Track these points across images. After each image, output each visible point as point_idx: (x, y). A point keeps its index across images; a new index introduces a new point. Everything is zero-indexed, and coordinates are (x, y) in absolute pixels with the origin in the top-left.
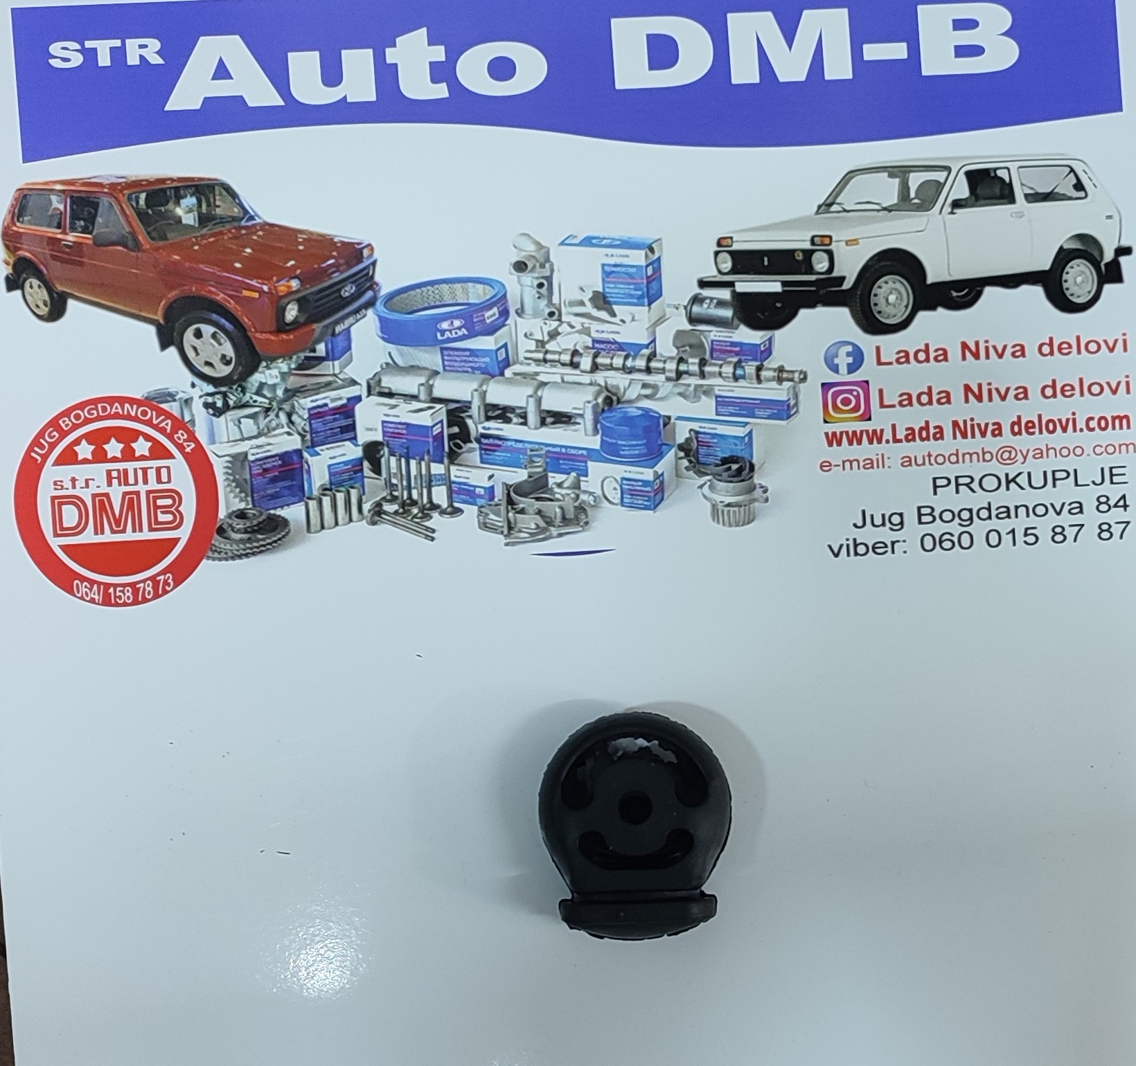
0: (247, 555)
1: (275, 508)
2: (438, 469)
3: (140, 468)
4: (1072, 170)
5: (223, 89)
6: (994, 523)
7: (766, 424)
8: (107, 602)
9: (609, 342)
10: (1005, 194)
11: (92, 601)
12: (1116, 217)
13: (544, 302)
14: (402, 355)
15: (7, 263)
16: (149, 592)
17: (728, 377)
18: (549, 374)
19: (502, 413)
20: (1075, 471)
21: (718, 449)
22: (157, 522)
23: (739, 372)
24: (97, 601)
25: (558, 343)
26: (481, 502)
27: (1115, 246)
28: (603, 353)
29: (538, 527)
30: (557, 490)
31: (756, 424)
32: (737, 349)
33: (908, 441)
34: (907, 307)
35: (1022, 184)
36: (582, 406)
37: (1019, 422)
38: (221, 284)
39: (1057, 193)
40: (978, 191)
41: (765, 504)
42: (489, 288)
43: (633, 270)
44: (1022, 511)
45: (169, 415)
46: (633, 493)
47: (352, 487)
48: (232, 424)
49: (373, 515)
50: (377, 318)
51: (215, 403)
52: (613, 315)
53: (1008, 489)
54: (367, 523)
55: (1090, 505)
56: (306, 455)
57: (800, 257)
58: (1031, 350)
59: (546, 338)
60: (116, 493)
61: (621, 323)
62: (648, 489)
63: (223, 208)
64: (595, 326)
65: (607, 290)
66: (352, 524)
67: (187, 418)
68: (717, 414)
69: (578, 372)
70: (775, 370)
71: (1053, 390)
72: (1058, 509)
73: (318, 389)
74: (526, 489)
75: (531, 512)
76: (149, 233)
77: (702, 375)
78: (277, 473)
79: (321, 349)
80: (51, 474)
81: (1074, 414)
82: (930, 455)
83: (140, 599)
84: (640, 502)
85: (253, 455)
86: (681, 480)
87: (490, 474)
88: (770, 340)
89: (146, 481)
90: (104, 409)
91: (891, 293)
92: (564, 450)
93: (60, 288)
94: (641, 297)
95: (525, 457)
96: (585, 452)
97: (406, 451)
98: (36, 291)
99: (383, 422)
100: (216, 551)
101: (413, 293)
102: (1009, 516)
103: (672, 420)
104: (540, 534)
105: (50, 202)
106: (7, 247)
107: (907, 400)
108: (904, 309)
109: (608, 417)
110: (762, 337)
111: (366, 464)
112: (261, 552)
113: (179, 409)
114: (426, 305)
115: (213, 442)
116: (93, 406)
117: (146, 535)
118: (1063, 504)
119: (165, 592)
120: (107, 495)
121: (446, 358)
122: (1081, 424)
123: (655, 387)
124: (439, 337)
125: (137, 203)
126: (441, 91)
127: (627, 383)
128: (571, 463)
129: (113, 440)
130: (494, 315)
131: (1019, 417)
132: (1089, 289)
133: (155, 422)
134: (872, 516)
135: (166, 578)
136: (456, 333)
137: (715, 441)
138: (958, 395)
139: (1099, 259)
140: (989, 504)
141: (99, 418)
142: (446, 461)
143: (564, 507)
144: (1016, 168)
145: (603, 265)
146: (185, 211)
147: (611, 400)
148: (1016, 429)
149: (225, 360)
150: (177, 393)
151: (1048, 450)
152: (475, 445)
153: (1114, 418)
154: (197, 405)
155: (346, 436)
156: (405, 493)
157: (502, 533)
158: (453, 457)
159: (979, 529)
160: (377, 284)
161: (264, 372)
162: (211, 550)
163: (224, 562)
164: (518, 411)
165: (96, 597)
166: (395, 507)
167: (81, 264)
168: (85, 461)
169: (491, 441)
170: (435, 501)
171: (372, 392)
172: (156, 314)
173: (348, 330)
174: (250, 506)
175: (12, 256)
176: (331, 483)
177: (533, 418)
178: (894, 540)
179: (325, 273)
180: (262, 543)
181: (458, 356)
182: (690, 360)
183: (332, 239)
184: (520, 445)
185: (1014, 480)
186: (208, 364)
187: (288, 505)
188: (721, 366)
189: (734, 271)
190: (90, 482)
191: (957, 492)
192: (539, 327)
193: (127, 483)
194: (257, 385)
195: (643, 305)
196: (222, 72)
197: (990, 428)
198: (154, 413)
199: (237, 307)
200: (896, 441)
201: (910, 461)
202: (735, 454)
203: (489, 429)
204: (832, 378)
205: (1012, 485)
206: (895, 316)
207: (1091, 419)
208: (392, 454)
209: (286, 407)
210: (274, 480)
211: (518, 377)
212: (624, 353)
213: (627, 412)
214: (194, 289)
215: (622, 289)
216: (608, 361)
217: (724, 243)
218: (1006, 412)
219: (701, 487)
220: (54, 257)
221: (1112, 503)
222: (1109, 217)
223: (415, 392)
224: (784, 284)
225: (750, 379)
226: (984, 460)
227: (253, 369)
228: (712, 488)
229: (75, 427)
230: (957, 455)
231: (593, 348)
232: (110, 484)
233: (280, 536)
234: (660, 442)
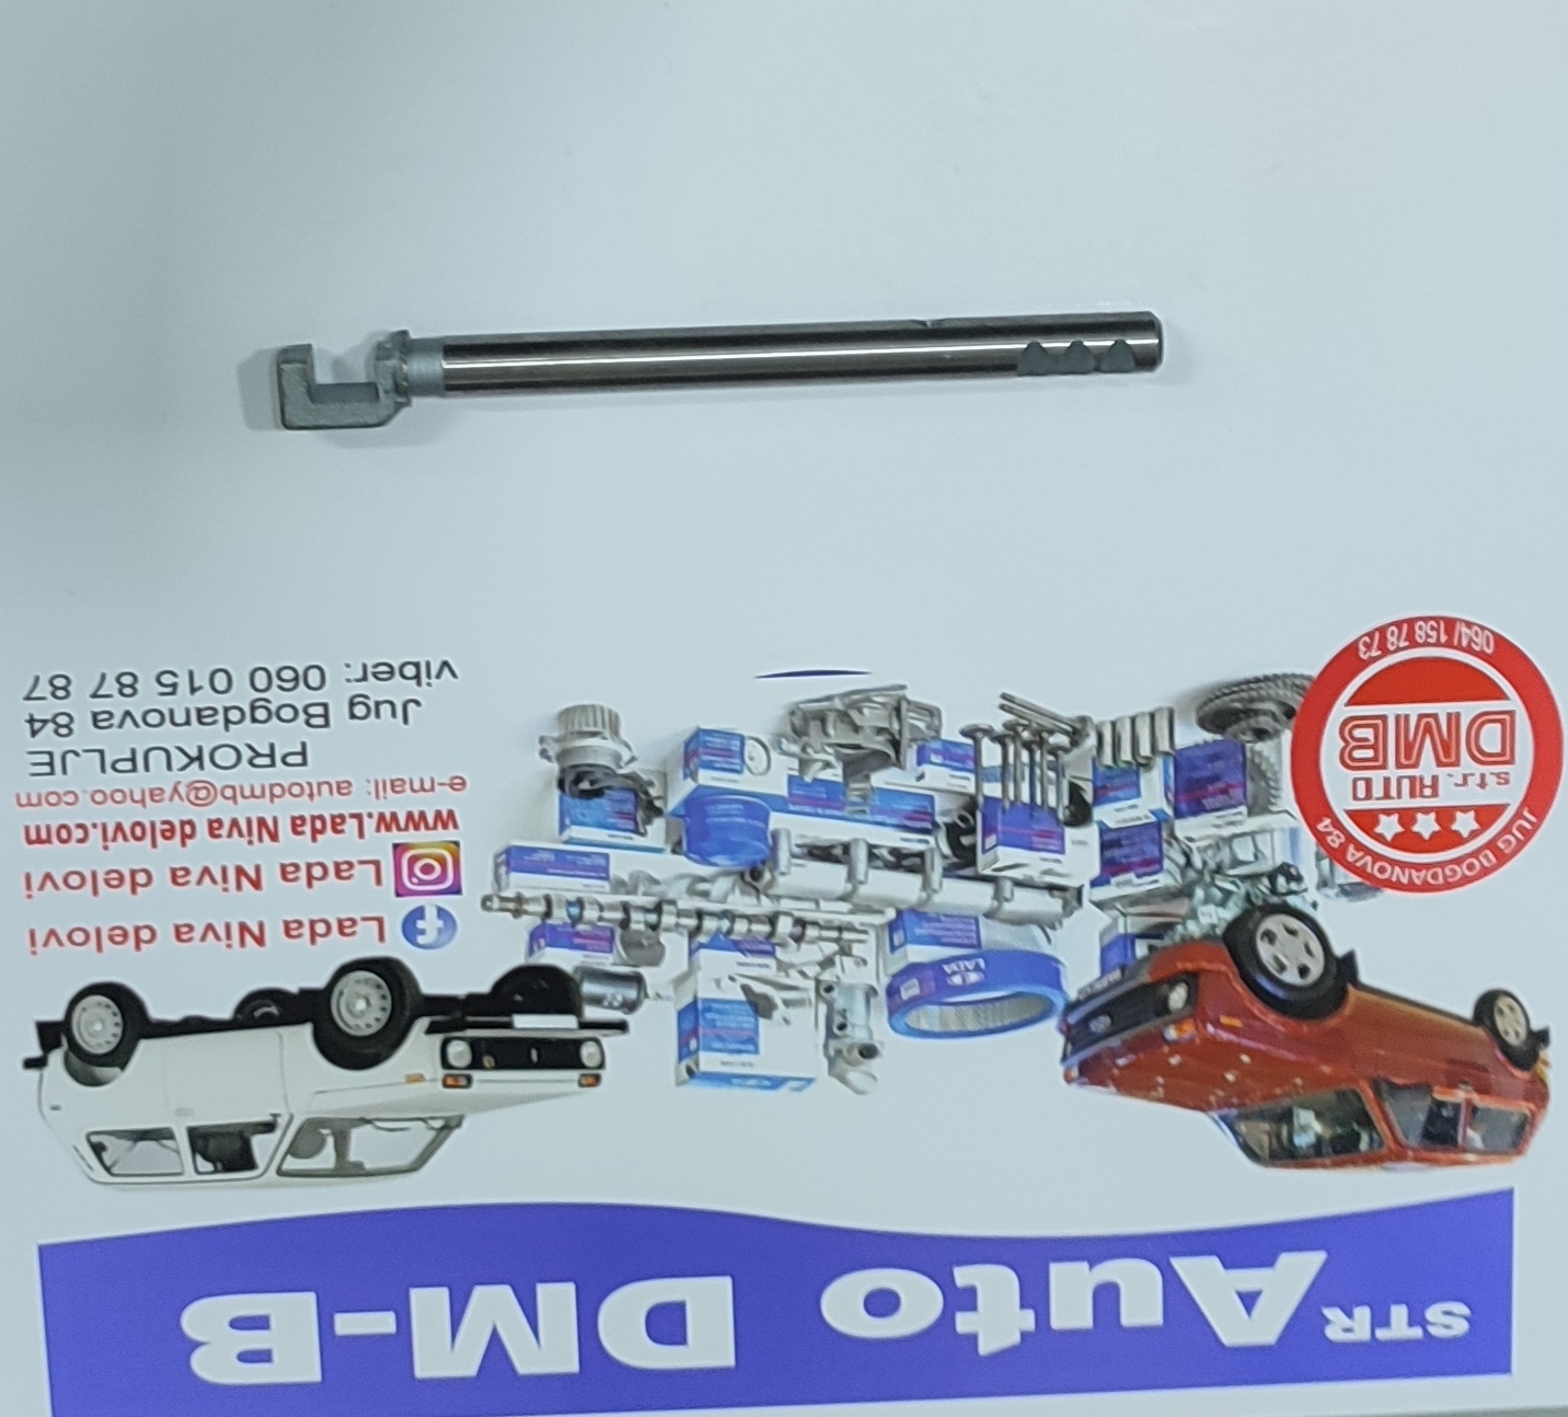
0: (1257, 680)
1: (1215, 742)
2: (993, 789)
3: (1392, 798)
4: (108, 1169)
5: (1249, 1279)
6: (219, 702)
7: (540, 840)
8: (1451, 624)
9: (753, 952)
10: (202, 1141)
11: (1469, 625)
12: (46, 1109)
13: (840, 1004)
14: (1034, 940)
15: (1546, 1063)
16: (1393, 633)
17: (591, 903)
18: (838, 912)
19: (901, 861)
20: (103, 770)
21: (608, 809)
22: (1375, 727)
23: (575, 911)
24: (1464, 625)
25: (821, 950)
26: (936, 745)
27: (47, 1071)
28: (760, 938)
29: (860, 711)
30: (831, 759)
31: (554, 841)
32: (577, 941)
33: (342, 817)
34: (341, 994)
35: (177, 1152)
36: (793, 869)
37: (184, 837)
38: (1268, 1035)
39: (129, 1139)
40: (237, 1145)
41: (543, 734)
42: (913, 1024)
43: (718, 1045)
44: (180, 718)
45: (1351, 867)
46: (727, 753)
47: (1109, 767)
48: (1266, 853)
49: (1084, 728)
50: (1065, 987)
51: (1288, 882)
52: (745, 989)
53: (200, 749)
54: (1091, 719)
55: (83, 723)
56: (1170, 811)
57: (488, 1061)
58: (166, 934)
59: (837, 959)
60: (1427, 767)
61: (737, 977)
62: (706, 758)
63: (1260, 1132)
64: (771, 972)
65: (753, 1020)
66: (1112, 718)
67: (1325, 863)
68: (606, 856)
69: (797, 914)
70: (526, 912)
71: (136, 881)
72: (128, 720)
73: (1149, 897)
74: (873, 761)
75: (868, 731)
76: (1359, 1099)
77: (626, 908)
78: (1210, 788)
79: (1141, 949)
80: (1511, 793)
81: (106, 848)
82: (311, 796)
83: (1405, 627)
84: (718, 740)
85: (1240, 813)
86: (661, 769)
87: (922, 781)
88: (531, 952)
89: (1387, 781)
90: (1435, 876)
91: (362, 1012)
92: (820, 811)
93: (1480, 1032)
94: (708, 1010)
95: (873, 803)
96: (792, 808)
97: (1035, 814)
98: (1511, 1028)
99: (1062, 851)
100: (1297, 686)
101: (1015, 1020)
102: (199, 711)
103: (669, 848)
104: (857, 700)
105: (1484, 1140)
106: (1544, 1083)
107: (342, 870)
108: (346, 991)
109: (757, 853)
110: (542, 956)
111: (1089, 797)
112: (1238, 684)
113: (1336, 874)
114: (997, 1004)
115: (1294, 833)
116: (1450, 880)
117: (1390, 711)
118: (121, 725)
119: (1370, 635)
120: (1440, 764)
121: (974, 935)
122: (95, 835)
123: (692, 892)
124: (982, 963)
125: (1371, 1139)
126: (963, 1276)
127: (730, 899)
128: (811, 794)
129: (1426, 836)
130: (906, 989)
131: (183, 844)
132: (85, 1016)
133: (1369, 859)
134: (394, 714)
135: (1368, 654)
136: (958, 966)
137: (611, 820)
138: (270, 876)
139: (71, 1055)
140: (227, 728)
141: (1442, 865)
142: (981, 800)
143: (822, 735)
144: (186, 1175)
145: (756, 1051)
146: (1309, 1127)
147: (752, 876)
148: (188, 830)
149: (1270, 937)
150: (1337, 895)
151: (143, 801)
152: (940, 819)
153: (48, 841)
154: (1310, 877)
155: (1114, 836)
156: (1038, 757)
157: (909, 702)
158: (971, 805)
159: (242, 696)
160: (1061, 1031)
161: (1219, 919)
162: (1303, 688)
163: (1288, 671)
164: (879, 863)
165: (1464, 629)
166: (1053, 740)
167: (1452, 1061)
168: (1465, 809)
169: (918, 825)
170: (998, 748)
171: (1075, 893)
172: (1358, 999)
173: (1104, 970)
174: (1248, 745)
175: (1539, 1071)
176: (1137, 774)
177: (861, 854)
178: (363, 683)
179: (1130, 1047)
180: (1234, 696)
181: (959, 937)
182: (641, 927)
183: (1119, 1090)
184: (879, 818)
185: (192, 760)
186: (1292, 932)
187: (1197, 746)
188: (601, 919)
189: (578, 1043)
190: (1460, 781)
191: (272, 747)
192: (847, 973)
193: (1412, 779)
194: (1231, 904)
195: (705, 1000)
196: (1249, 1300)
197: (224, 832)
198: (1369, 870)
199: (1249, 1005)
200: (358, 817)
201: (339, 788)
202: (584, 802)
203: (920, 841)
204: (446, 902)
205: (193, 753)
206: (358, 982)
207: (81, 841)
208: (1053, 811)
209: (1192, 874)
210: (1215, 779)
211: (877, 907)
212: (733, 937)
213: (733, 859)
214: (1305, 1029)
215: (732, 1022)
216: (756, 927)
217: (591, 1080)
218: (203, 852)
219: (633, 759)
220: (1484, 1069)
221: (51, 726)
222: (55, 1108)
223: (1020, 893)
224: (509, 1026)
225: (559, 901)
226: (233, 788)
227: (1234, 926)
228: (618, 758)
229: (1475, 854)
230: (273, 795)
231: (774, 945)
232: (1435, 779)
233: (1212, 705)
234: (688, 819)
